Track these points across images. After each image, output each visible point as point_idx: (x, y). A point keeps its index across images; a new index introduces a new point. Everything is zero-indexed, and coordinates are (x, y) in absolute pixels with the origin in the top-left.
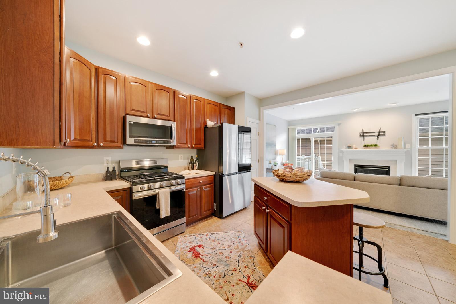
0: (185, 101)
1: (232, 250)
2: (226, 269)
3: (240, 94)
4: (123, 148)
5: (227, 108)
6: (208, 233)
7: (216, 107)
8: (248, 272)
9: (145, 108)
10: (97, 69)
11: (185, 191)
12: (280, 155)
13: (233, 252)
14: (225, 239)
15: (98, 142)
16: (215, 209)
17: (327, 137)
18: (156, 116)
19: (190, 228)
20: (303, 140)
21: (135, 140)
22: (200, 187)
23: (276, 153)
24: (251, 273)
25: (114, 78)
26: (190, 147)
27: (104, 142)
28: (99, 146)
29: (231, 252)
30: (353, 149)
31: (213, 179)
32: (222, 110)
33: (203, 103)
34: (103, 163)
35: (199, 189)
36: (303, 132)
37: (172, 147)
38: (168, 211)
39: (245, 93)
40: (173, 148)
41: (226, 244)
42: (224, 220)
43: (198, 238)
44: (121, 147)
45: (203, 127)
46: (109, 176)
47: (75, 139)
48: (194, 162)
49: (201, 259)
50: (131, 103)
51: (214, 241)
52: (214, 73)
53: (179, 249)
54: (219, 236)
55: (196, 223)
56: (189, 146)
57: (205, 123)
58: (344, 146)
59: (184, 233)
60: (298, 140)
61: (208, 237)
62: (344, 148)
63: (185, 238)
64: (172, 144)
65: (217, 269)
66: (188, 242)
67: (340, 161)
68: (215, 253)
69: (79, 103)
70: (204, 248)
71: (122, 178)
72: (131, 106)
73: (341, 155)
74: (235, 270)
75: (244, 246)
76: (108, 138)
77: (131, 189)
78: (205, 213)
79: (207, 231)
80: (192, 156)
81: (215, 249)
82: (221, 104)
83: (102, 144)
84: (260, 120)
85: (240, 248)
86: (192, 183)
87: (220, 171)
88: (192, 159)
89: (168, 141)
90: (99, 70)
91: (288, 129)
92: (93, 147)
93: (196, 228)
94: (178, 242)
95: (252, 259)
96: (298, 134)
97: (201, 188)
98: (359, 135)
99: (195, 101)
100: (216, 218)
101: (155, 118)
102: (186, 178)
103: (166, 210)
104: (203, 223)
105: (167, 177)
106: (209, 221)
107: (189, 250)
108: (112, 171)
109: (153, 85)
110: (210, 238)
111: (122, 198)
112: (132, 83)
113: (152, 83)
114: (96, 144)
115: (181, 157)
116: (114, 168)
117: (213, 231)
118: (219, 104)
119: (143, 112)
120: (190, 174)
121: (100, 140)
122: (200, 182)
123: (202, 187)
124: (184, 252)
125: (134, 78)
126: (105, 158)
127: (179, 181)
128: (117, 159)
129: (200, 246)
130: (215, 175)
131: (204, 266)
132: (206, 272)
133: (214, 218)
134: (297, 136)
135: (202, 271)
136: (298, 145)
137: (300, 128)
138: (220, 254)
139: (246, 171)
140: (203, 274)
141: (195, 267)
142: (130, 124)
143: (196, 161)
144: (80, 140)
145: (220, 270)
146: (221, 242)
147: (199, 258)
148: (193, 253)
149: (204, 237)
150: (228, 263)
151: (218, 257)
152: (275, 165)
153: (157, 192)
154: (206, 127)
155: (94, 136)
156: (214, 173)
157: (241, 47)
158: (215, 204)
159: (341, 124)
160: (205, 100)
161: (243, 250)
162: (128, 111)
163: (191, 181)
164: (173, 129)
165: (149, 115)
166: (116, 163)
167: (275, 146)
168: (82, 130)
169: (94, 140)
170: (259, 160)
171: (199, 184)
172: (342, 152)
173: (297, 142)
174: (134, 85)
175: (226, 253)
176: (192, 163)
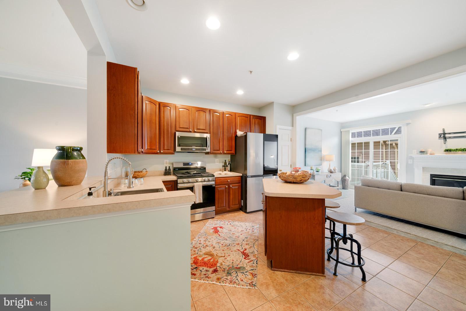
0: (218, 117)
1: (242, 233)
2: (232, 242)
3: (269, 105)
4: (174, 154)
5: (257, 118)
6: (230, 220)
7: (246, 118)
8: (247, 247)
9: (189, 126)
10: (160, 104)
11: (215, 187)
12: (326, 161)
13: (243, 234)
14: (242, 226)
15: (160, 150)
16: (242, 205)
17: (391, 141)
18: (196, 131)
19: (219, 216)
20: (360, 144)
21: (181, 148)
22: (228, 185)
23: (322, 159)
24: (248, 248)
25: (169, 108)
26: (223, 153)
27: (163, 150)
28: (160, 153)
29: (242, 234)
30: (428, 155)
31: (240, 179)
32: (253, 121)
33: (234, 116)
34: (164, 164)
35: (227, 187)
36: (359, 135)
37: (207, 153)
38: (201, 199)
39: (274, 103)
40: (209, 154)
41: (240, 229)
42: (248, 215)
43: (223, 223)
44: (173, 153)
45: (234, 136)
46: (167, 172)
47: (147, 149)
48: (227, 165)
49: (218, 234)
50: (179, 123)
51: (233, 226)
52: (240, 92)
53: (207, 227)
54: (238, 224)
55: (226, 213)
56: (221, 152)
57: (236, 132)
58: (416, 151)
59: (214, 218)
60: (353, 144)
61: (230, 223)
62: (416, 153)
63: (213, 221)
64: (207, 151)
65: (226, 241)
66: (214, 223)
67: (410, 169)
68: (229, 233)
69: (150, 127)
70: (224, 229)
71: (174, 174)
72: (179, 125)
73: (410, 162)
74: (239, 244)
75: (254, 232)
76: (166, 148)
77: (177, 181)
78: (233, 207)
79: (231, 220)
80: (225, 161)
81: (231, 230)
82: (252, 115)
83: (162, 151)
84: (293, 127)
85: (250, 233)
86: (220, 181)
87: (245, 173)
88: (225, 163)
89: (204, 149)
90: (161, 104)
91: (341, 132)
92: (157, 153)
93: (224, 216)
94: (207, 223)
95: (255, 241)
96: (352, 137)
97: (229, 187)
98: (438, 136)
99: (227, 115)
100: (243, 212)
101: (195, 132)
102: (215, 177)
103: (199, 198)
104: (231, 214)
105: (201, 175)
106: (236, 213)
107: (213, 228)
108: (168, 169)
109: (194, 108)
110: (230, 224)
111: (172, 186)
112: (180, 110)
113: (193, 107)
114: (158, 151)
115: (217, 161)
116: (169, 167)
117: (235, 220)
118: (249, 116)
119: (187, 128)
120: (220, 174)
121: (161, 149)
122: (228, 181)
123: (230, 185)
124: (209, 229)
125: (182, 105)
126: (165, 161)
127: (210, 178)
128: (172, 162)
129: (221, 227)
130: (242, 177)
131: (218, 238)
132: (218, 241)
133: (241, 212)
134: (352, 140)
135: (215, 240)
136: (352, 149)
137: (356, 131)
138: (232, 234)
139: (272, 175)
140: (216, 242)
141: (212, 238)
142: (178, 137)
143: (228, 164)
144: (150, 149)
145: (228, 242)
146: (237, 228)
147: (217, 233)
148: (215, 230)
149: (227, 222)
150: (236, 240)
151: (231, 236)
152: (318, 171)
153: (193, 185)
154: (236, 136)
155: (157, 147)
156: (241, 175)
157: (251, 74)
158: (242, 201)
159: (410, 123)
160: (235, 113)
161: (251, 235)
162: (178, 129)
163: (220, 179)
164: (208, 139)
165: (191, 130)
166: (171, 164)
167: (321, 151)
168: (151, 143)
169: (158, 149)
170: (291, 165)
171: (227, 183)
172: (412, 158)
173: (352, 147)
174: (182, 110)
175: (237, 234)
176: (225, 166)
